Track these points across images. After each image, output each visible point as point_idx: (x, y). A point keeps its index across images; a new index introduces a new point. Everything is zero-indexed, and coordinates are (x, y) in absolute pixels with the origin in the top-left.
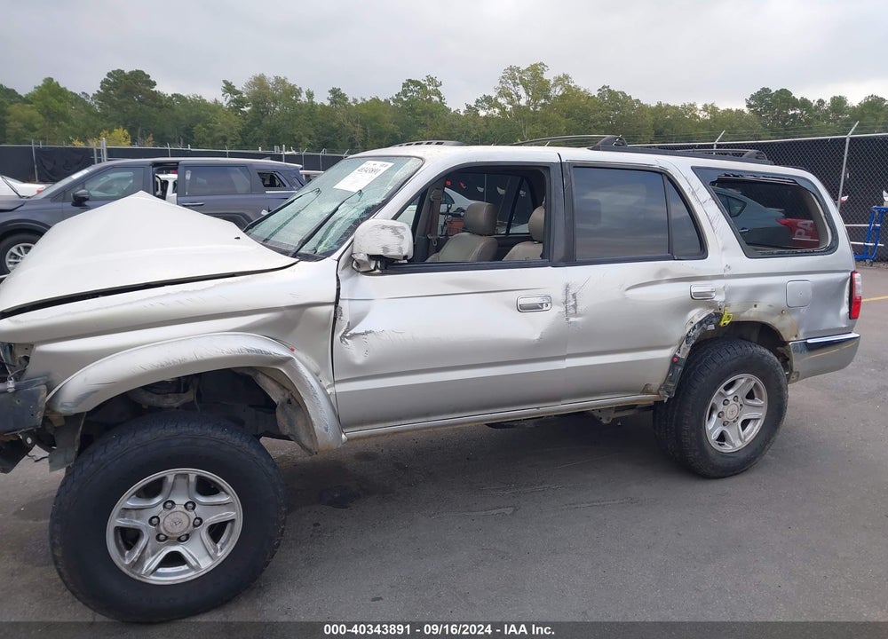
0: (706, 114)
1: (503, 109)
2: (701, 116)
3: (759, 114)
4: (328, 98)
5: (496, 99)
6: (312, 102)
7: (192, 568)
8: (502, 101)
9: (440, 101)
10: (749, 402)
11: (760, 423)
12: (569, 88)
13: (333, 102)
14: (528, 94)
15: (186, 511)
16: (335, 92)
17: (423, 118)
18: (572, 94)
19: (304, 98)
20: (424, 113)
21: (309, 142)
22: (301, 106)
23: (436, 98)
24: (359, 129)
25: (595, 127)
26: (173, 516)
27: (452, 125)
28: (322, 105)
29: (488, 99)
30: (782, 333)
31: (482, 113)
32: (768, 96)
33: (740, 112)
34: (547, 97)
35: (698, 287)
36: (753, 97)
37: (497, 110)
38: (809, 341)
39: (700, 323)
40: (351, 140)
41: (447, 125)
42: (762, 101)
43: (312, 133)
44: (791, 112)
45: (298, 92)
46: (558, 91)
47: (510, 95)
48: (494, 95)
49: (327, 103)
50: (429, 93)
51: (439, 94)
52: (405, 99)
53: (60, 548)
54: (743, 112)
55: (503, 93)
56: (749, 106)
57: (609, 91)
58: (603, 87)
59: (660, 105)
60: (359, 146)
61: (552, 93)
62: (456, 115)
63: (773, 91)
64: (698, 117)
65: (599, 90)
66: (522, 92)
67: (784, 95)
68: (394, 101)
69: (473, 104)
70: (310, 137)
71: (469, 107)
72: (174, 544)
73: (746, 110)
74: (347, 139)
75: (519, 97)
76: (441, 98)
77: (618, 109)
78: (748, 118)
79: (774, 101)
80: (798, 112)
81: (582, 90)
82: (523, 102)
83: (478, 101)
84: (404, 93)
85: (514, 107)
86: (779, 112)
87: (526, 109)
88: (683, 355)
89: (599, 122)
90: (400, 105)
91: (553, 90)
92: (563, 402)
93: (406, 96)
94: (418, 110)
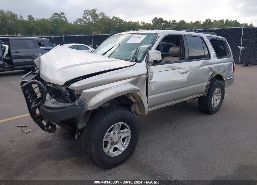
0: (142, 24)
1: (85, 23)
2: (141, 25)
3: (155, 24)
4: (27, 18)
5: (83, 19)
6: (22, 20)
7: (120, 151)
8: (84, 20)
9: (66, 20)
10: (218, 94)
11: (220, 99)
12: (104, 16)
13: (29, 19)
14: (92, 18)
15: (118, 135)
16: (29, 16)
17: (60, 25)
18: (105, 18)
19: (19, 18)
20: (61, 23)
21: (23, 32)
22: (18, 21)
23: (64, 19)
24: (39, 28)
25: (112, 28)
26: (115, 137)
27: (70, 27)
28: (26, 21)
29: (80, 19)
30: (223, 77)
31: (79, 24)
32: (157, 19)
33: (150, 24)
34: (98, 19)
35: (211, 66)
36: (153, 20)
37: (83, 23)
38: (228, 79)
39: (211, 75)
40: (37, 32)
41: (68, 27)
42: (156, 21)
43: (24, 30)
44: (163, 24)
45: (16, 16)
46: (101, 17)
47: (86, 18)
48: (82, 18)
49: (27, 20)
50: (62, 17)
51: (65, 18)
52: (54, 19)
53: (93, 149)
54: (151, 24)
55: (85, 18)
56: (153, 22)
57: (115, 17)
58: (114, 16)
59: (129, 22)
60: (40, 34)
61: (99, 18)
62: (71, 24)
63: (158, 18)
64: (140, 25)
65: (113, 17)
66: (90, 17)
67: (161, 19)
68: (50, 19)
69: (76, 21)
70: (23, 31)
71: (74, 22)
72: (115, 145)
73: (152, 24)
74: (36, 31)
75: (90, 19)
76: (66, 19)
77: (118, 22)
78: (152, 25)
79: (158, 21)
80: (165, 24)
81: (108, 17)
82: (91, 20)
83: (77, 20)
84: (53, 17)
85: (88, 22)
86: (160, 24)
87: (92, 23)
88: (209, 84)
89: (113, 27)
90: (52, 21)
91: (99, 17)
92: (187, 97)
93: (54, 18)
94: (59, 23)
